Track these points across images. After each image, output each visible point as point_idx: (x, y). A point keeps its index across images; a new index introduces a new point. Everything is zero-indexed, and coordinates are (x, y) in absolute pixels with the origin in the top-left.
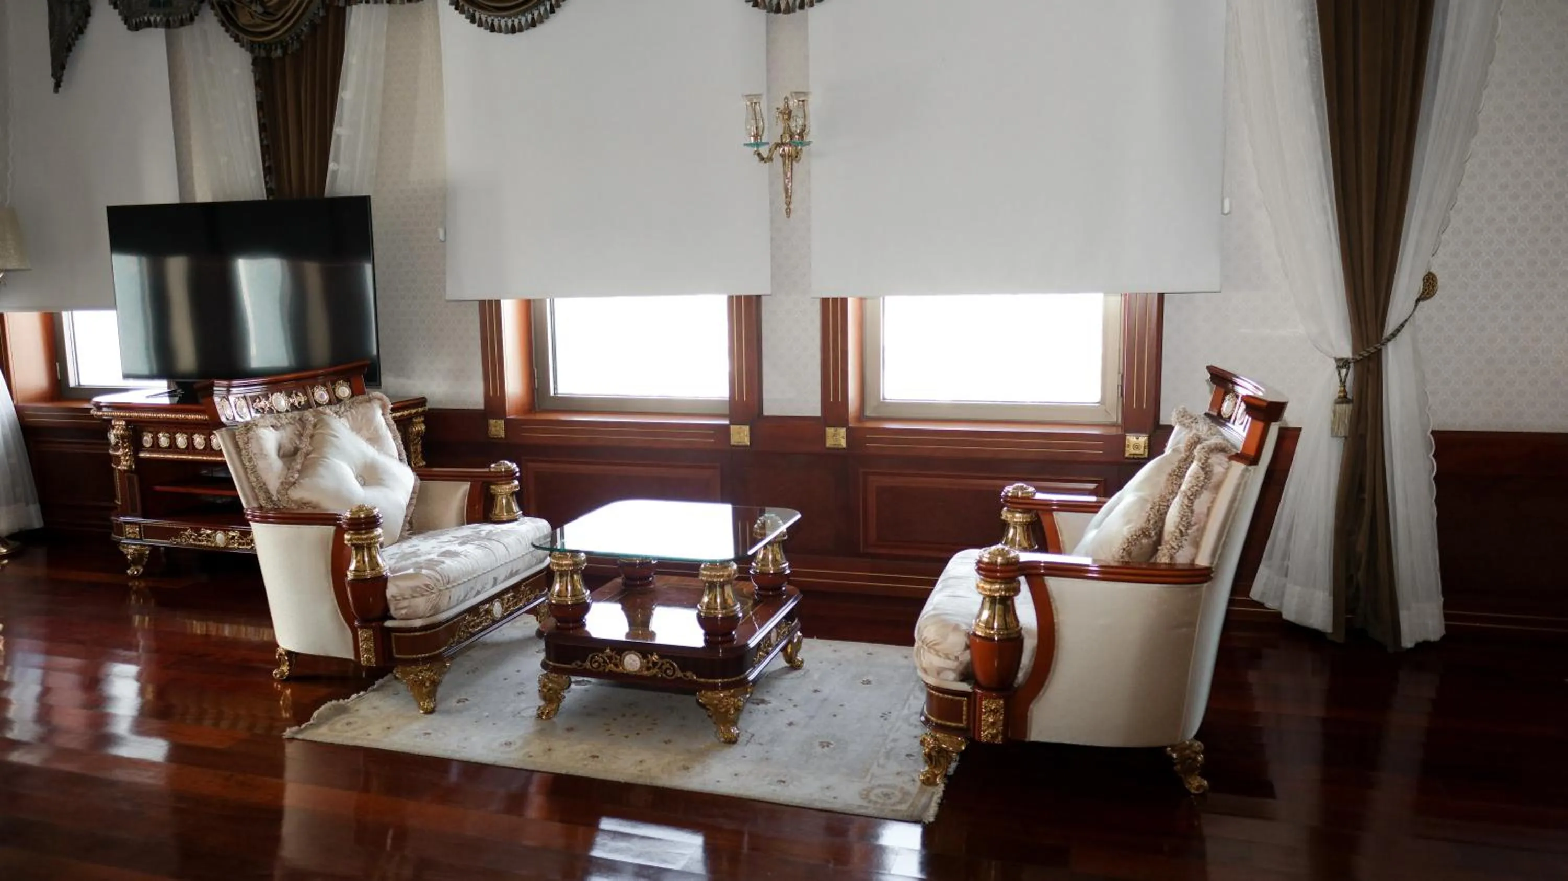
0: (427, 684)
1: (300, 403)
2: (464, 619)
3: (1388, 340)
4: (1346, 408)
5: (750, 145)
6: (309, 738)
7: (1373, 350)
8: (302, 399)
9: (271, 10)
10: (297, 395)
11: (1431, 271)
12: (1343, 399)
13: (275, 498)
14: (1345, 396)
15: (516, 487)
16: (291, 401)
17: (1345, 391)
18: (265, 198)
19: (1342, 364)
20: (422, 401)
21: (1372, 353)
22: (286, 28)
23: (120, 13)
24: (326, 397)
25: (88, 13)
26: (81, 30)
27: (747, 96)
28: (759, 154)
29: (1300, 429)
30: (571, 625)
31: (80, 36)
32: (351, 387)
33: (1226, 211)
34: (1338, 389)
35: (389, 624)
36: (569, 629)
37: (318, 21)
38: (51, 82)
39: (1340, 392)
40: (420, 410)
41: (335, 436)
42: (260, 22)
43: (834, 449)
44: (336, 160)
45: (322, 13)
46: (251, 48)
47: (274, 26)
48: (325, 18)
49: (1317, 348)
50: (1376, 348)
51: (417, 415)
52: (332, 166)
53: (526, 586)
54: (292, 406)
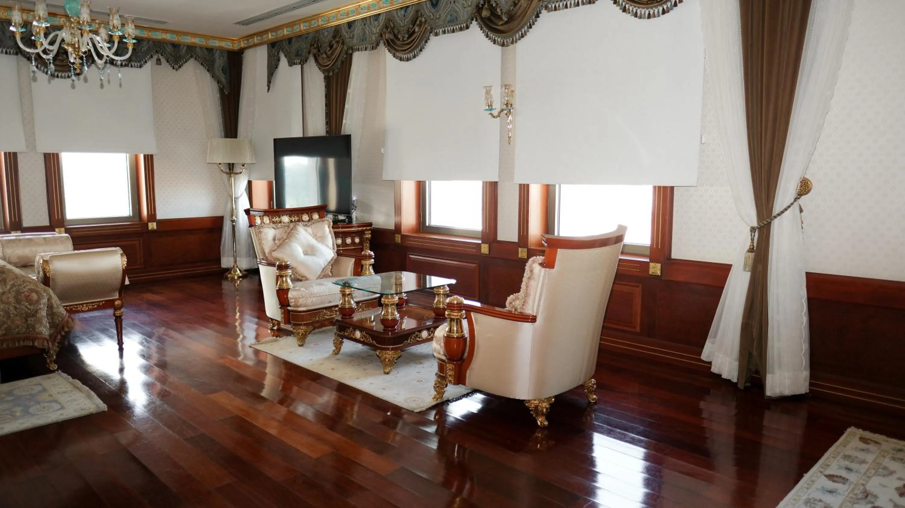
0: (300, 334)
1: (295, 220)
2: (323, 312)
3: (775, 217)
4: (752, 255)
5: (487, 110)
6: (256, 348)
7: (766, 223)
8: (297, 219)
9: (330, 56)
10: (294, 217)
11: (806, 177)
12: (751, 250)
13: (267, 256)
14: (753, 248)
15: (372, 262)
16: (291, 219)
17: (753, 245)
18: (325, 135)
19: (753, 230)
20: (370, 224)
21: (765, 225)
22: (333, 63)
23: (287, 60)
24: (308, 218)
25: (279, 60)
26: (277, 68)
27: (484, 87)
28: (491, 114)
29: (731, 265)
30: (347, 317)
31: (276, 69)
32: (319, 215)
33: (703, 142)
34: (749, 244)
35: (289, 308)
36: (346, 318)
37: (343, 59)
38: (267, 88)
39: (750, 246)
40: (368, 228)
41: (298, 234)
42: (326, 61)
43: (521, 258)
44: (346, 119)
45: (345, 56)
46: (324, 72)
47: (330, 62)
48: (346, 58)
49: (743, 220)
50: (767, 221)
51: (367, 230)
52: (344, 121)
53: (362, 304)
54: (291, 221)
